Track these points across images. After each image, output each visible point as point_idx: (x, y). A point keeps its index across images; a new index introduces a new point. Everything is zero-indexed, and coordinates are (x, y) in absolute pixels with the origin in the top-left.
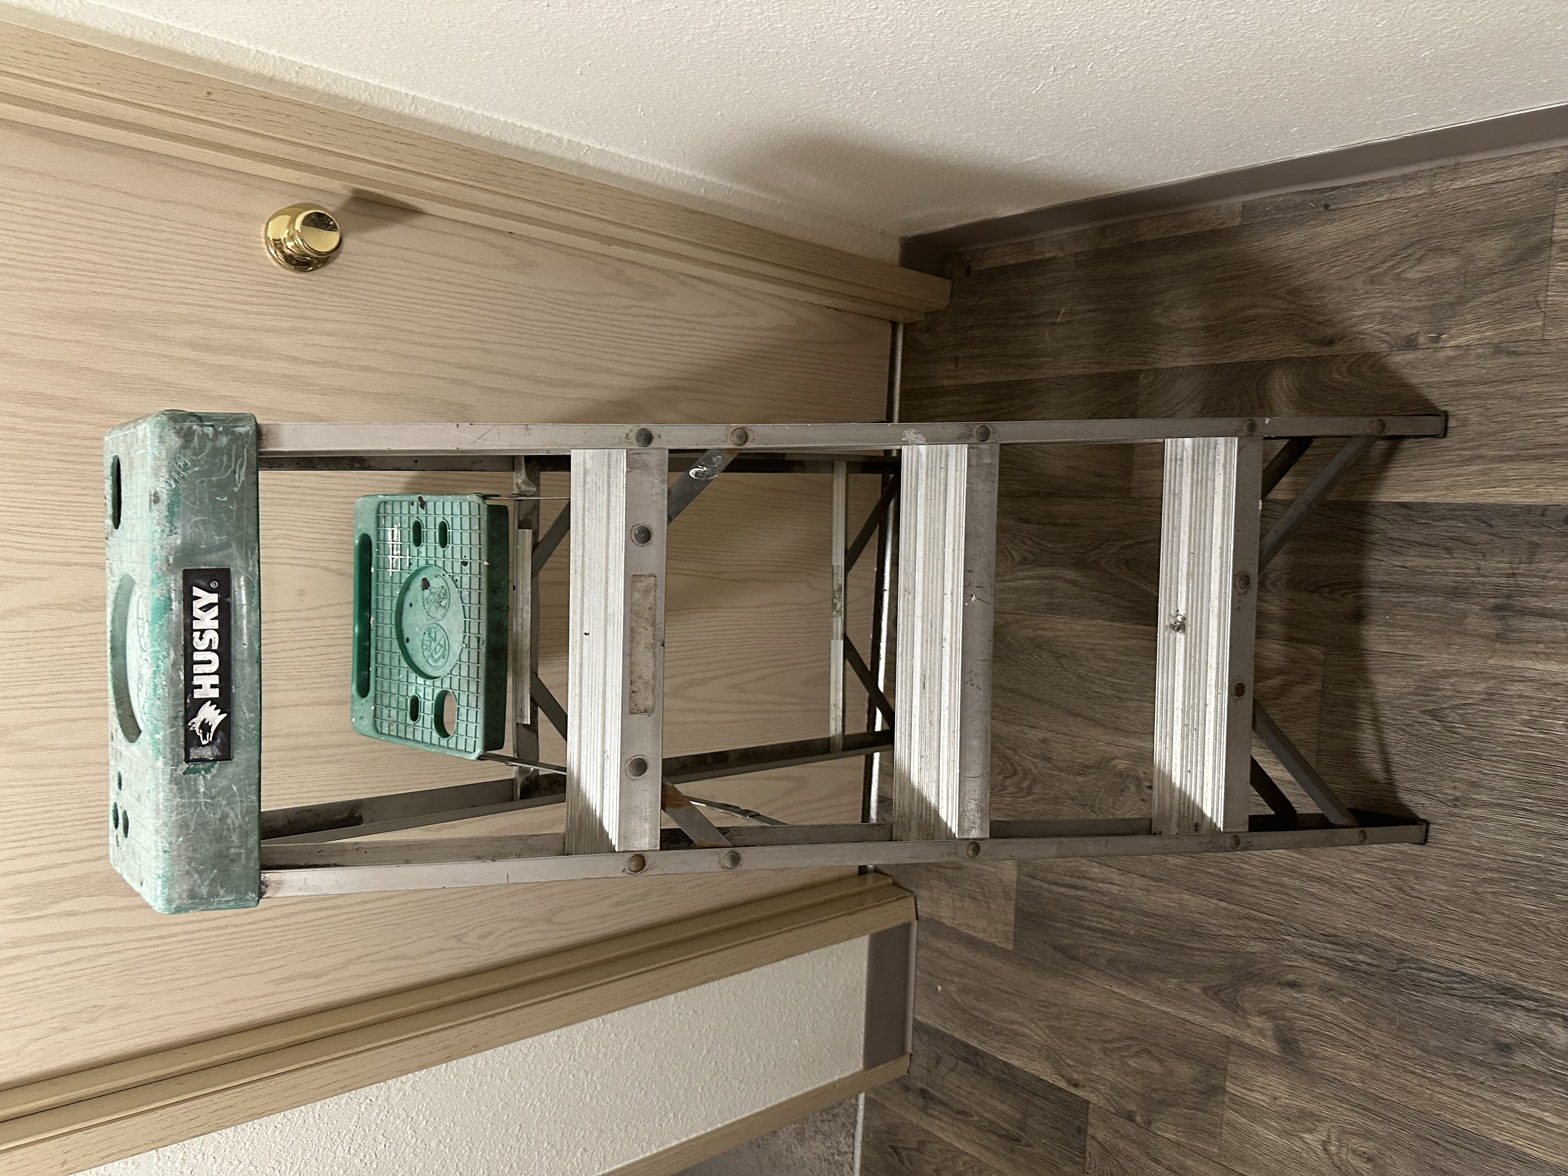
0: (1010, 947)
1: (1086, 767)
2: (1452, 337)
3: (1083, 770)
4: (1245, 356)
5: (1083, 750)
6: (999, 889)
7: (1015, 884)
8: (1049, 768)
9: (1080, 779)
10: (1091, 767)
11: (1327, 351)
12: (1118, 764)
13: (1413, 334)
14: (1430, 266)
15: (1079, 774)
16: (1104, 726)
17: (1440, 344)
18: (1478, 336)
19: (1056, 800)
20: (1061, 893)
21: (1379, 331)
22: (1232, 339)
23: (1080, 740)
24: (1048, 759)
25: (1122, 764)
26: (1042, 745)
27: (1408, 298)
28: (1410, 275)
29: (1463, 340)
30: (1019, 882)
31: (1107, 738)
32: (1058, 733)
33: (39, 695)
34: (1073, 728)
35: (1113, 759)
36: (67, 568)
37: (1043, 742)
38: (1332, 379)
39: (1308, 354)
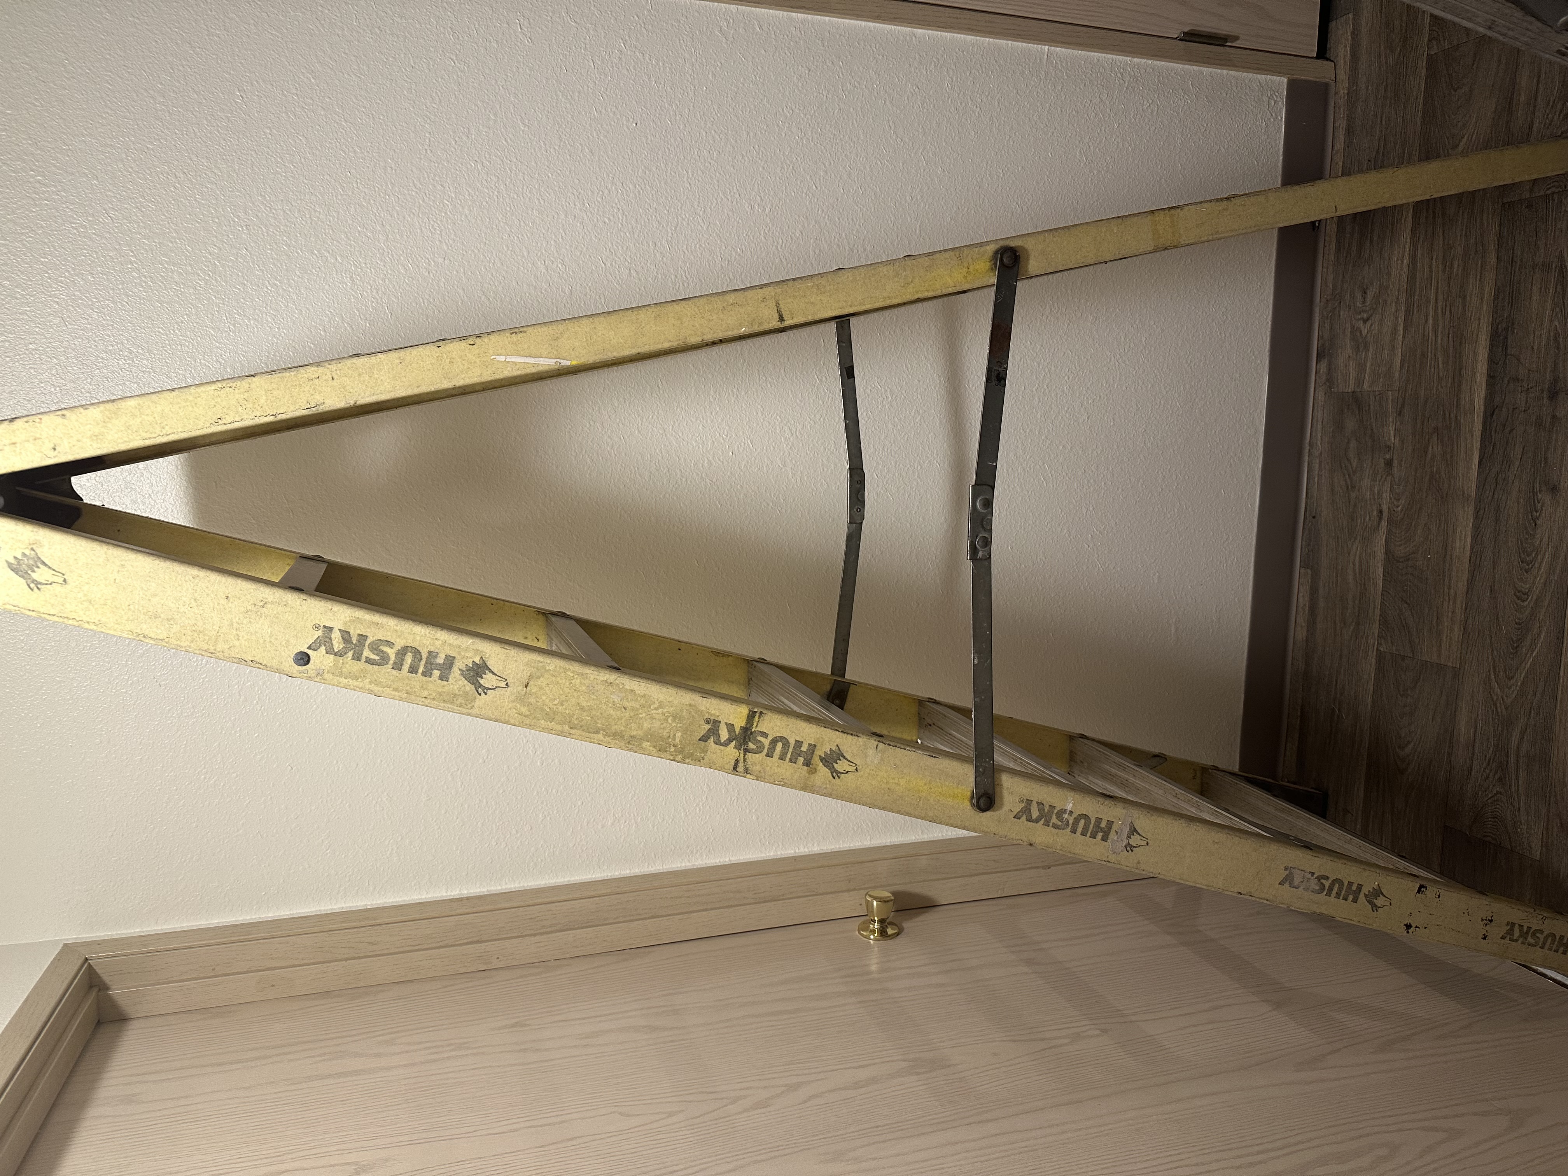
2: (1389, 439)
4: (1380, 571)
11: (1386, 514)
13: (1384, 462)
14: (1351, 455)
17: (1392, 445)
18: (1391, 424)
21: (1379, 482)
22: (1369, 578)
27: (1365, 466)
28: (1354, 465)
29: (1392, 433)
33: (853, 1132)
38: (1402, 510)
39: (1385, 527)
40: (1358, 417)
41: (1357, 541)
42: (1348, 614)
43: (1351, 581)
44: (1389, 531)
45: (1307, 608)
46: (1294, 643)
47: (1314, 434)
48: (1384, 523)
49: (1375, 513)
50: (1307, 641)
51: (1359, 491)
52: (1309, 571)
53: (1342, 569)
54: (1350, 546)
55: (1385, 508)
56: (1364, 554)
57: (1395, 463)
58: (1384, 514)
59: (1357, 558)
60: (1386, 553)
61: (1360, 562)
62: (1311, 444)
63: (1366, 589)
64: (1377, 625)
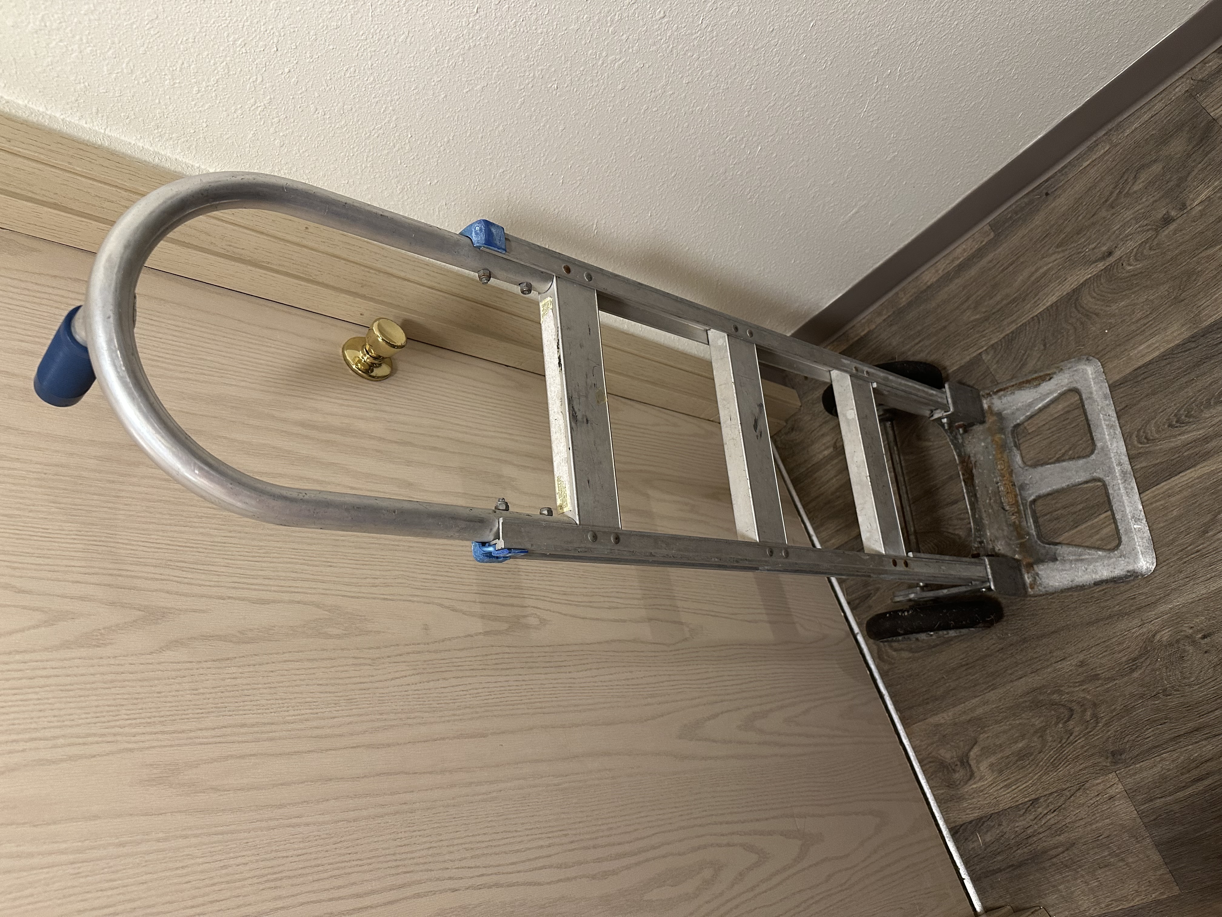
0: (1176, 890)
1: (1135, 659)
2: (1193, 200)
3: (1134, 664)
4: (1054, 299)
5: (1121, 648)
6: (1126, 836)
7: (1139, 820)
8: (1102, 685)
9: (1136, 675)
10: (1140, 656)
11: (1111, 259)
12: (1161, 637)
13: (1165, 214)
14: (1144, 176)
15: (1133, 671)
16: (1126, 614)
17: (1189, 208)
18: (1211, 189)
19: (1127, 710)
20: (1191, 796)
21: (1139, 227)
22: (1036, 296)
23: (1114, 640)
24: (1096, 677)
25: (1165, 635)
26: (1080, 670)
27: (1144, 200)
28: (1136, 188)
29: (1203, 197)
30: (1141, 814)
31: (1137, 622)
32: (1090, 649)
33: (206, 729)
34: (1099, 635)
35: (1154, 636)
36: (222, 601)
37: (1081, 666)
38: (1128, 272)
39: (1099, 270)
40: (1190, 147)
41: (1061, 255)
42: (986, 303)
43: (1019, 280)
44: (1098, 276)
45: (957, 262)
46: (917, 278)
47: (1132, 119)
48: (1101, 265)
49: (1104, 249)
50: (929, 287)
51: (1113, 214)
52: (992, 235)
53: (1022, 263)
54: (1050, 251)
55: (1117, 254)
56: (1054, 272)
57: (1173, 227)
58: (1111, 258)
59: (1045, 268)
60: (1074, 291)
61: (1045, 274)
62: (1119, 125)
63: (1024, 300)
64: (1002, 336)
